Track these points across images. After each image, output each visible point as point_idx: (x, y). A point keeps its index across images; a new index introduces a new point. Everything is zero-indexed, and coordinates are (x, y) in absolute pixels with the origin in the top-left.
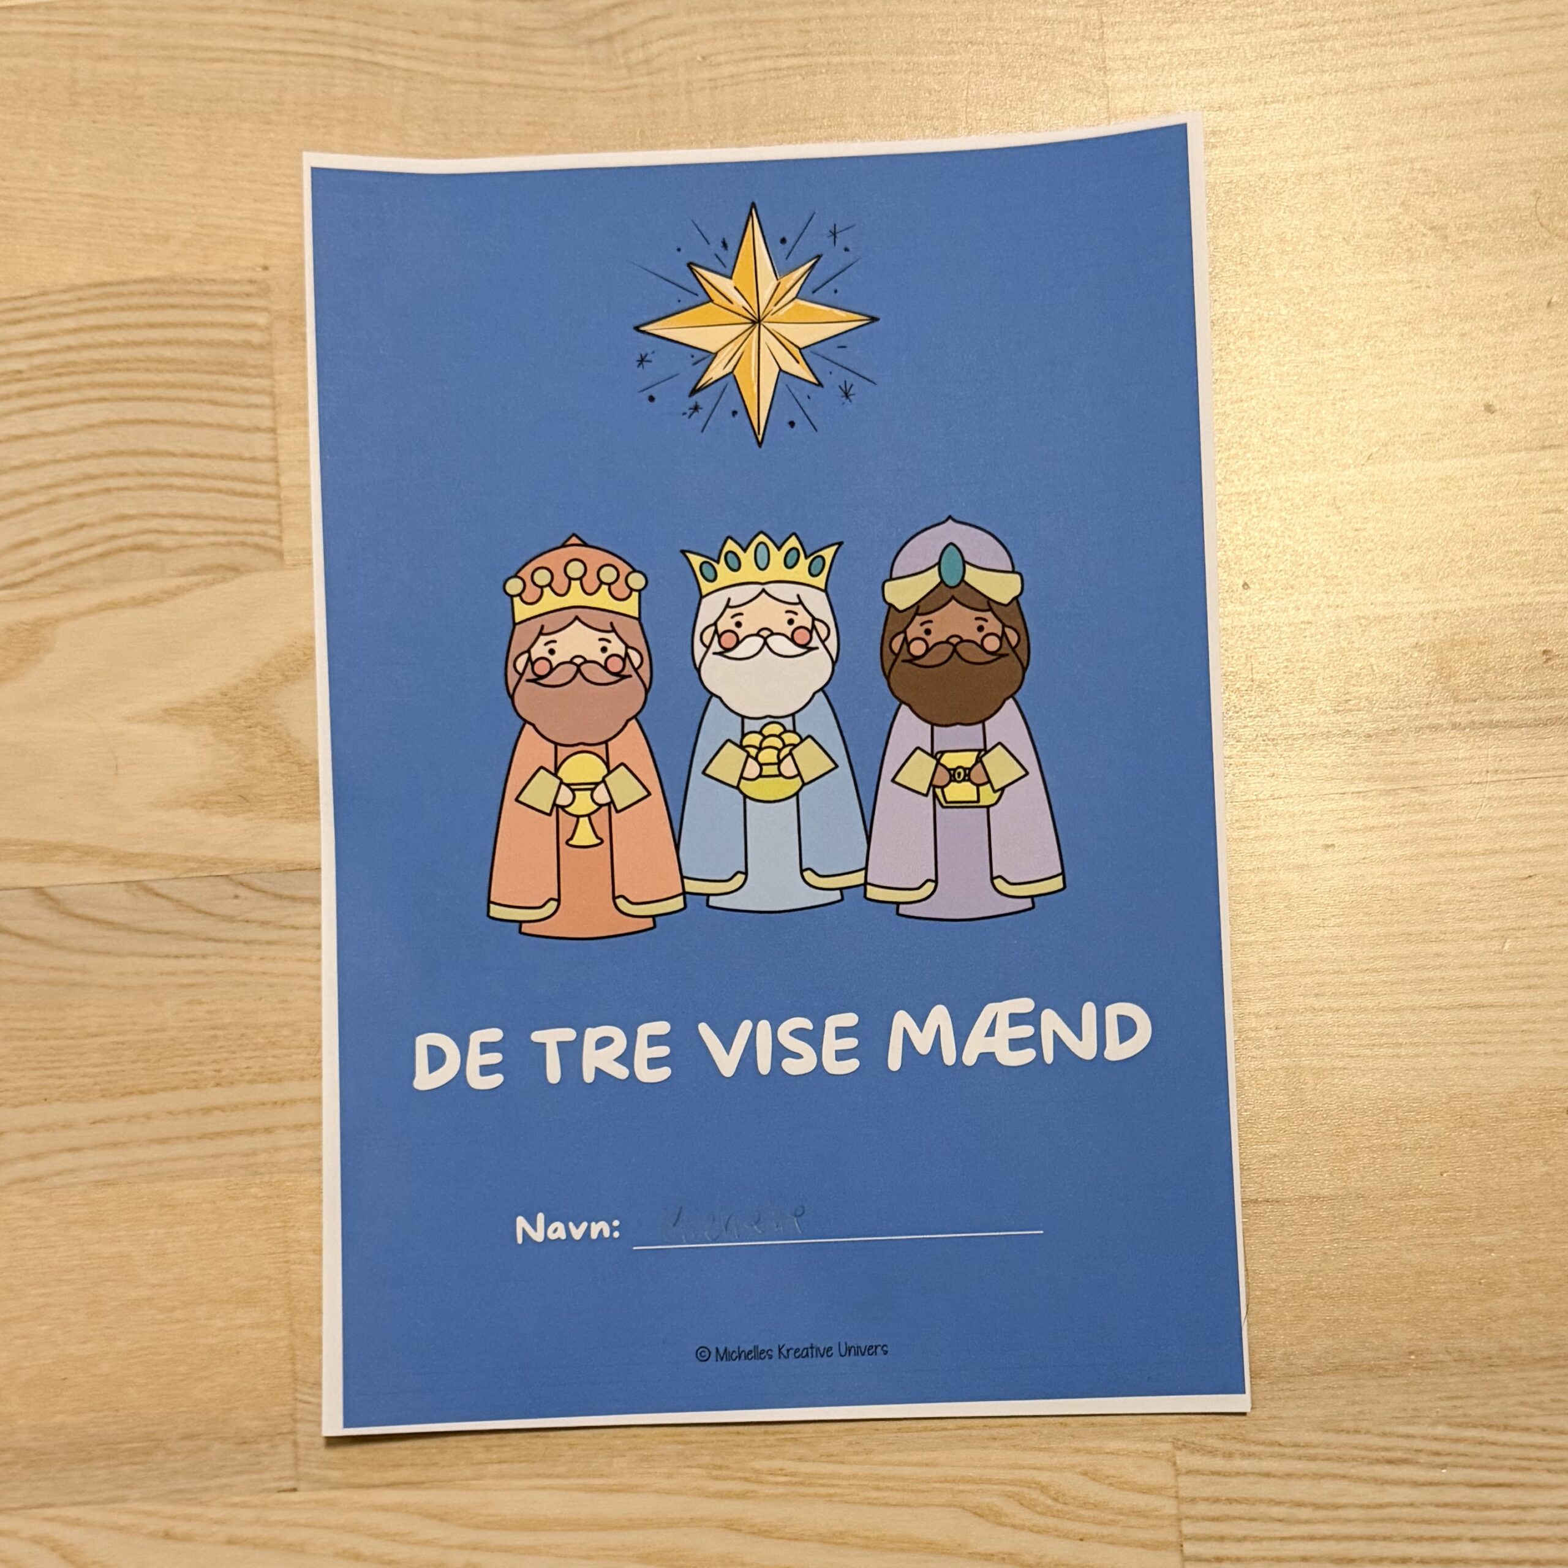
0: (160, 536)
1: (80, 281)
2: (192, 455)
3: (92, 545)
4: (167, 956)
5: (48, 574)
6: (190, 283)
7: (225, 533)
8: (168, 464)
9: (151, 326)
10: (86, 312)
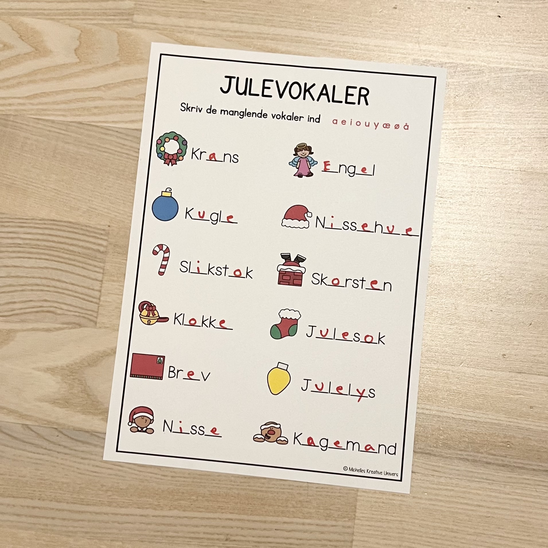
0: (57, 309)
1: (46, 218)
2: (72, 284)
3: (33, 308)
4: (31, 452)
5: (17, 314)
6: (83, 226)
7: (79, 312)
8: (64, 285)
9: (67, 238)
10: (46, 228)
